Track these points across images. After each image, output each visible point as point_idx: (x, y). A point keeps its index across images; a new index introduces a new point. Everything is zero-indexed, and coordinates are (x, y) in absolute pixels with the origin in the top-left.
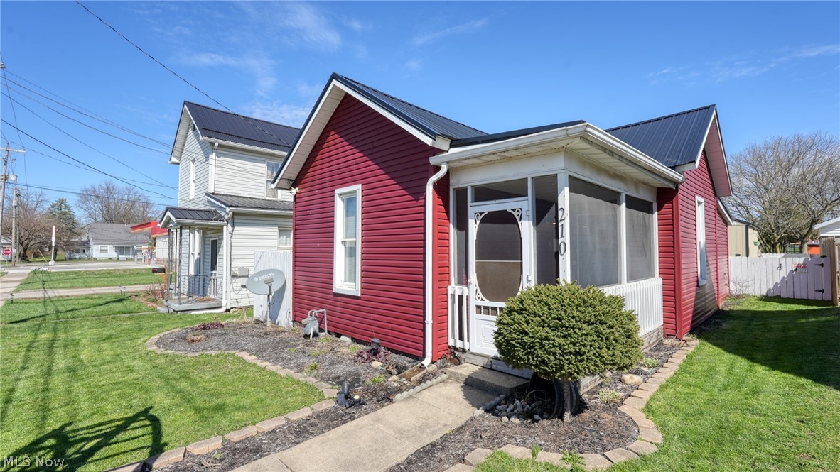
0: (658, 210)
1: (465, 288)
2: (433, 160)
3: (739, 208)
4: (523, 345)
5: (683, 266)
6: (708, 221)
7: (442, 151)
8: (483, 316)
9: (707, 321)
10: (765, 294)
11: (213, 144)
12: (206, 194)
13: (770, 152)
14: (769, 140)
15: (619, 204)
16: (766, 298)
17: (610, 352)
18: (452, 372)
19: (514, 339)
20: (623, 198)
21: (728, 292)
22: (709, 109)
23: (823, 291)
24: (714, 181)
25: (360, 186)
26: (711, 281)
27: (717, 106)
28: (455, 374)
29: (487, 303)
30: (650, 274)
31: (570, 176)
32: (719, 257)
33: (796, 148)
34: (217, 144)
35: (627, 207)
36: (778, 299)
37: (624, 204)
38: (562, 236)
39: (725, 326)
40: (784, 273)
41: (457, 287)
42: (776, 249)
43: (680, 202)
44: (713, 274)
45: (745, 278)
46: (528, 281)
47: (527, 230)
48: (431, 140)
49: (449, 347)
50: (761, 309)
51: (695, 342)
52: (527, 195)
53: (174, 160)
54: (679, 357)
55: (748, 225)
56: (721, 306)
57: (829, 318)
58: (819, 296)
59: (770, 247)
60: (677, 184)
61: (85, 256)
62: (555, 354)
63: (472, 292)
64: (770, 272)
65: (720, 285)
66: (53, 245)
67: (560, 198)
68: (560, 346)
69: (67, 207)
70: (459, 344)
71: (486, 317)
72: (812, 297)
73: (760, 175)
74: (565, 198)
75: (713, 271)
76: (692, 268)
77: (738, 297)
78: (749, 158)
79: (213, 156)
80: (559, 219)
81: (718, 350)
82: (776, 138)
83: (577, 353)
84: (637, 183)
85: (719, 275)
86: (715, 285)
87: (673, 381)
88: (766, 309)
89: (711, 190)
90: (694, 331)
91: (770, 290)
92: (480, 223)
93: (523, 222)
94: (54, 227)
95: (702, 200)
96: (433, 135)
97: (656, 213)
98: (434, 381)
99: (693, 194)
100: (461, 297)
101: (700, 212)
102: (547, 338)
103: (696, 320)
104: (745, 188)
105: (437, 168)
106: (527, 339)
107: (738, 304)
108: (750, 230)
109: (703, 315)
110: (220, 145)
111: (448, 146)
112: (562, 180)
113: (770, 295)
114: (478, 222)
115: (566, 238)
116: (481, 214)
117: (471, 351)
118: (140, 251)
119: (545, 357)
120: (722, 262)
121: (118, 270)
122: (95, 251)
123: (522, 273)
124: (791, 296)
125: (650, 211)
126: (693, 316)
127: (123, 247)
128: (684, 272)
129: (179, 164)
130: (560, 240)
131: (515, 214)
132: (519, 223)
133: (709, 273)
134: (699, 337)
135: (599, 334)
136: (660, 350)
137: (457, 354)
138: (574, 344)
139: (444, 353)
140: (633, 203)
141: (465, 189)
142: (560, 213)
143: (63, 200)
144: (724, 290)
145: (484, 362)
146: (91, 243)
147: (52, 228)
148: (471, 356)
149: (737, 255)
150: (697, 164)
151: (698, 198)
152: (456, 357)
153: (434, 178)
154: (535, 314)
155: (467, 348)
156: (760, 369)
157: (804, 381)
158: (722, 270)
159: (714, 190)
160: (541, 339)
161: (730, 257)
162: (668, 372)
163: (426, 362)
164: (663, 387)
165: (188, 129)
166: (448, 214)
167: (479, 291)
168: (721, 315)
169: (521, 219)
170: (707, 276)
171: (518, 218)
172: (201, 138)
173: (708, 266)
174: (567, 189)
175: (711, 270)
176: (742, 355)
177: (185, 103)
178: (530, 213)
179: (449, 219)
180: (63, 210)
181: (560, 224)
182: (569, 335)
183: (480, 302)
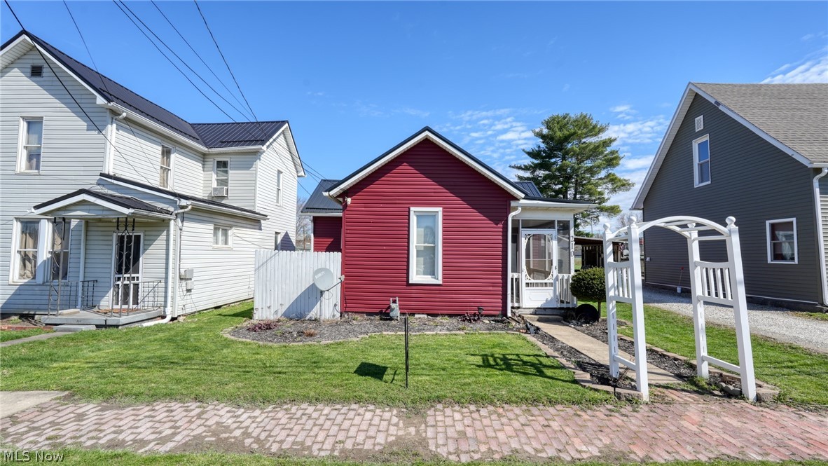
1: (519, 274)
2: (513, 203)
7: (520, 199)
8: (529, 288)
11: (115, 113)
12: (102, 175)
25: (441, 209)
29: (533, 281)
34: (124, 115)
38: (572, 248)
41: (514, 274)
46: (556, 269)
47: (555, 245)
52: (554, 228)
63: (524, 276)
67: (571, 231)
93: (552, 241)
100: (517, 280)
112: (572, 224)
114: (527, 239)
116: (530, 235)
117: (524, 307)
137: (513, 310)
141: (518, 221)
142: (571, 238)
148: (523, 310)
153: (513, 214)
155: (521, 306)
163: (510, 315)
167: (528, 275)
171: (550, 239)
178: (556, 238)
181: (571, 243)
183: (528, 281)
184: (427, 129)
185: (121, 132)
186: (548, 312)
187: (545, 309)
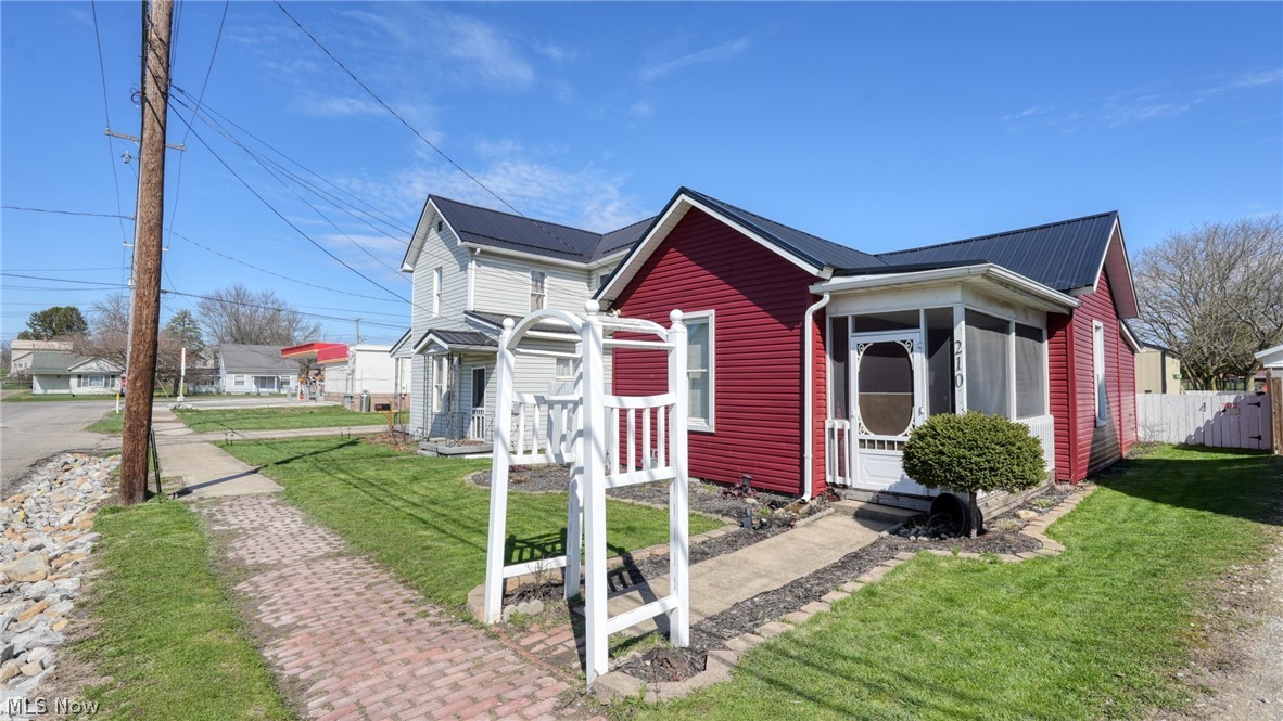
0: (1049, 338)
1: (846, 422)
2: (813, 289)
3: (1156, 326)
4: (941, 464)
5: (1079, 403)
6: (1108, 349)
7: (823, 280)
8: (867, 450)
9: (1107, 470)
10: (1183, 441)
11: (473, 250)
12: (466, 312)
13: (1201, 245)
14: (1200, 227)
15: (1008, 333)
16: (1186, 446)
17: (1021, 469)
18: (839, 506)
19: (931, 459)
20: (1013, 327)
21: (1134, 438)
22: (1109, 217)
23: (1259, 438)
24: (1116, 299)
25: (713, 311)
26: (1112, 422)
27: (1119, 213)
28: (843, 507)
29: (872, 436)
30: (1039, 412)
31: (966, 309)
32: (1122, 394)
33: (1240, 240)
34: (478, 250)
35: (1017, 335)
36: (1201, 447)
37: (1014, 333)
38: (959, 369)
39: (1129, 473)
40: (1209, 415)
41: (836, 421)
42: (1211, 385)
43: (1075, 328)
44: (1115, 414)
45: (1156, 422)
46: (920, 413)
47: (919, 362)
48: (817, 270)
49: (827, 483)
50: (1177, 458)
51: (1092, 488)
52: (918, 327)
53: (407, 267)
54: (1076, 499)
55: (1165, 352)
56: (1125, 454)
57: (1257, 466)
58: (1254, 444)
59: (1201, 381)
60: (1071, 309)
61: (214, 390)
62: (971, 471)
63: (855, 426)
64: (1191, 413)
65: (1123, 429)
66: (183, 374)
67: (956, 331)
68: (976, 464)
69: (191, 321)
70: (839, 480)
71: (872, 451)
72: (1245, 445)
73: (1187, 278)
74: (961, 331)
75: (1114, 410)
76: (1089, 405)
77: (1148, 444)
78: (1171, 253)
79: (473, 265)
80: (956, 352)
81: (1118, 494)
82: (1210, 225)
83: (991, 469)
84: (1026, 309)
85: (1123, 416)
86: (1117, 428)
87: (1071, 516)
88: (1183, 458)
89: (1113, 311)
90: (1090, 477)
91: (1190, 436)
92: (865, 354)
93: (915, 354)
94: (184, 349)
95: (1100, 324)
96: (820, 267)
97: (1047, 342)
98: (824, 513)
99: (1089, 317)
100: (841, 433)
101: (1098, 339)
102: (964, 457)
103: (1095, 465)
104: (1164, 297)
105: (818, 298)
106: (944, 458)
107: (1147, 453)
108: (1168, 359)
109: (1101, 462)
110: (482, 252)
111: (830, 275)
112: (959, 314)
113: (1190, 443)
114: (861, 354)
115: (962, 371)
116: (865, 345)
117: (854, 486)
118: (288, 383)
119: (963, 473)
120: (1127, 400)
121: (284, 408)
122: (228, 382)
123: (913, 405)
124: (1218, 444)
125: (1040, 340)
126: (1090, 461)
127: (265, 378)
128: (1079, 409)
129: (412, 272)
130: (956, 373)
131: (906, 346)
132: (910, 356)
133: (1110, 413)
134: (1097, 483)
135: (1010, 453)
136: (1052, 494)
137: (836, 490)
138: (989, 462)
139: (822, 489)
140: (1022, 331)
141: (846, 318)
142: (956, 346)
143: (186, 313)
144: (1129, 436)
145: (870, 496)
146: (223, 371)
147: (180, 351)
148: (854, 492)
149: (1147, 392)
150: (1095, 288)
151: (1096, 323)
152: (835, 494)
153: (815, 307)
154: (949, 438)
155: (848, 484)
156: (1163, 508)
157: (1205, 513)
158: (1127, 410)
159: (1116, 310)
160: (959, 458)
161: (1137, 395)
162: (1065, 509)
163: (807, 497)
164: (1060, 520)
165: (429, 229)
166: (824, 343)
167: (862, 425)
168: (1124, 463)
169: (912, 351)
170: (1107, 416)
171: (909, 350)
172: (459, 242)
173: (1108, 403)
174: (963, 322)
175: (1113, 409)
176: (1145, 498)
177: (430, 196)
178: (923, 345)
179: (825, 350)
180: (186, 326)
181: (956, 357)
182: (984, 454)
183: (863, 437)
184: (683, 191)
185: (483, 267)
186: (903, 502)
187: (897, 495)
